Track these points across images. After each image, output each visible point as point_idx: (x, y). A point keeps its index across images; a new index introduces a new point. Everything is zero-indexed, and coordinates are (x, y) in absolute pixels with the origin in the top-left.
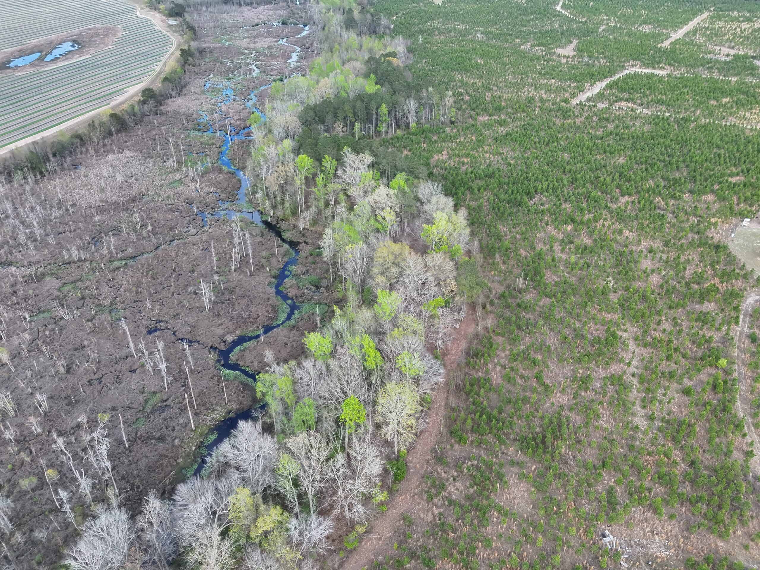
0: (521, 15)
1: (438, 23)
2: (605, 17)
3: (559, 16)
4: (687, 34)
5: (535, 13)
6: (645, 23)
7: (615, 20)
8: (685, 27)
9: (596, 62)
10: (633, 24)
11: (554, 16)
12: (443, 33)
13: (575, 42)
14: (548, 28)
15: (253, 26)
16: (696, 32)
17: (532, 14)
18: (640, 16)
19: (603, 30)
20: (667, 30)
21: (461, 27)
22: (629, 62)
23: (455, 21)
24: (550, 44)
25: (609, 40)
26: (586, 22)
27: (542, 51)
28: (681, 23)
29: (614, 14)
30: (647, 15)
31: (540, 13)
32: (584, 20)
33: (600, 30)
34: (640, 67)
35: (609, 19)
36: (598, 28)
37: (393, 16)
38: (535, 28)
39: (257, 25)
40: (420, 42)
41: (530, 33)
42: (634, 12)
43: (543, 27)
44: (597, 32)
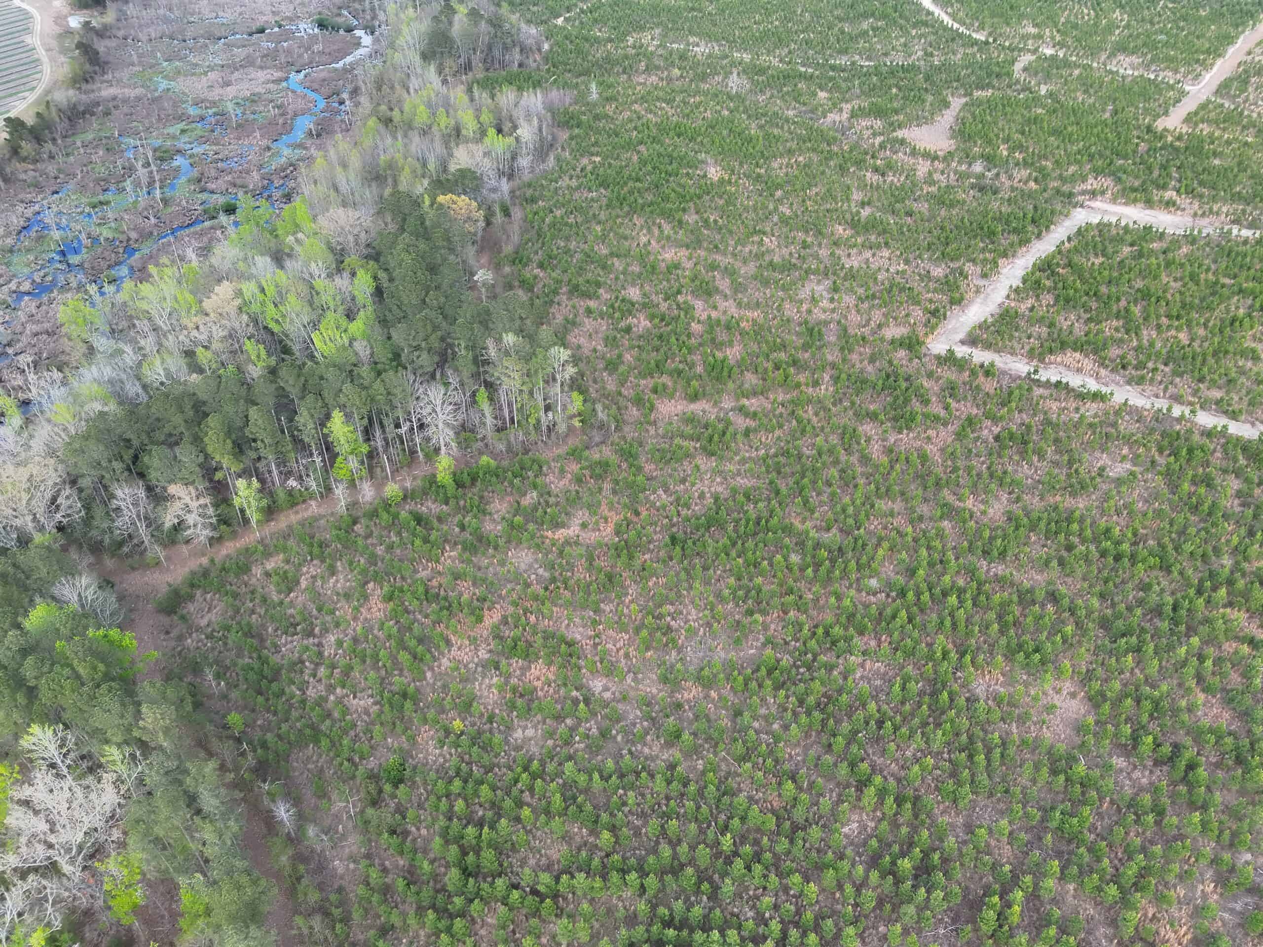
0: (841, 20)
1: (650, 40)
2: (1033, 30)
3: (925, 24)
4: (1223, 88)
5: (873, 15)
6: (1121, 48)
7: (1053, 38)
8: (1219, 62)
9: (1003, 178)
10: (1093, 53)
11: (915, 26)
12: (658, 68)
13: (957, 103)
14: (899, 59)
15: (250, 35)
16: (1246, 82)
17: (865, 16)
18: (1111, 27)
19: (1025, 69)
20: (1176, 71)
21: (701, 49)
22: (1084, 180)
23: (691, 32)
24: (896, 112)
25: (1037, 100)
26: (987, 43)
27: (874, 135)
28: (1208, 52)
29: (1052, 20)
30: (1128, 26)
31: (884, 16)
32: (981, 36)
33: (1018, 67)
34: (1114, 200)
35: (1040, 37)
36: (1013, 62)
37: (558, 16)
38: (869, 58)
39: (262, 31)
40: (594, 96)
41: (854, 71)
42: (1097, 16)
43: (886, 54)
44: (1009, 75)
